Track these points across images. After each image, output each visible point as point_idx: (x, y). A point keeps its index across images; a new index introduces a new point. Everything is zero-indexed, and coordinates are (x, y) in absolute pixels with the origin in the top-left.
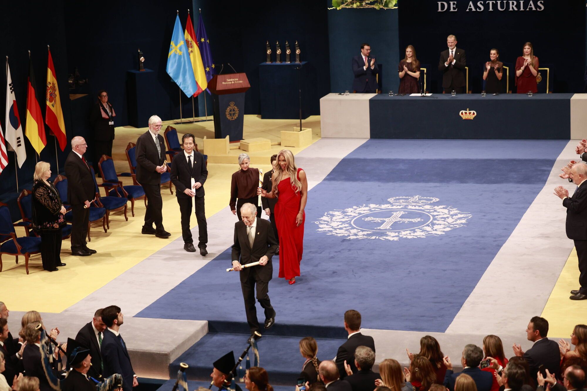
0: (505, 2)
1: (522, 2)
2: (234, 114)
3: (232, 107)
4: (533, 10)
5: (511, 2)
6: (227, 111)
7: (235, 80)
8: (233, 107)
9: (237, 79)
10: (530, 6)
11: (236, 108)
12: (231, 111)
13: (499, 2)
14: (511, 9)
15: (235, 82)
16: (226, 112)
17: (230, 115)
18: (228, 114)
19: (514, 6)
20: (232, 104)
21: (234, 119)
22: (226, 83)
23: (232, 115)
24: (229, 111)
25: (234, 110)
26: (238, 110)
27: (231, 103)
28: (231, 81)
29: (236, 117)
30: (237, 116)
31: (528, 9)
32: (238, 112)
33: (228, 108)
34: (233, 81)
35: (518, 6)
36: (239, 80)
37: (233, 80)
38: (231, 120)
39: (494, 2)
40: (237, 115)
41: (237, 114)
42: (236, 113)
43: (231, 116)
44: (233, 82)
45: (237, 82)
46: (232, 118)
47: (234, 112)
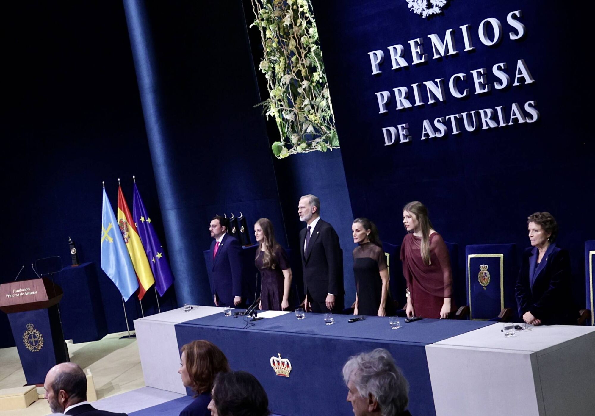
0: (473, 112)
1: (499, 109)
2: (36, 342)
3: (31, 332)
4: (519, 122)
5: (482, 112)
6: (24, 337)
7: (25, 290)
8: (33, 332)
9: (29, 289)
10: (513, 116)
11: (37, 332)
12: (30, 337)
13: (464, 114)
14: (485, 127)
15: (24, 293)
16: (24, 339)
17: (31, 343)
18: (27, 342)
19: (488, 120)
20: (30, 326)
21: (38, 350)
22: (13, 296)
23: (34, 344)
24: (27, 338)
25: (35, 337)
26: (41, 335)
27: (28, 326)
28: (19, 293)
29: (40, 347)
30: (42, 346)
31: (511, 123)
32: (42, 339)
33: (26, 334)
34: (23, 292)
35: (495, 117)
36: (30, 291)
37: (23, 290)
38: (33, 351)
39: (457, 115)
40: (41, 344)
41: (41, 342)
42: (39, 341)
43: (32, 345)
44: (22, 294)
45: (29, 293)
46: (35, 349)
47: (36, 339)
